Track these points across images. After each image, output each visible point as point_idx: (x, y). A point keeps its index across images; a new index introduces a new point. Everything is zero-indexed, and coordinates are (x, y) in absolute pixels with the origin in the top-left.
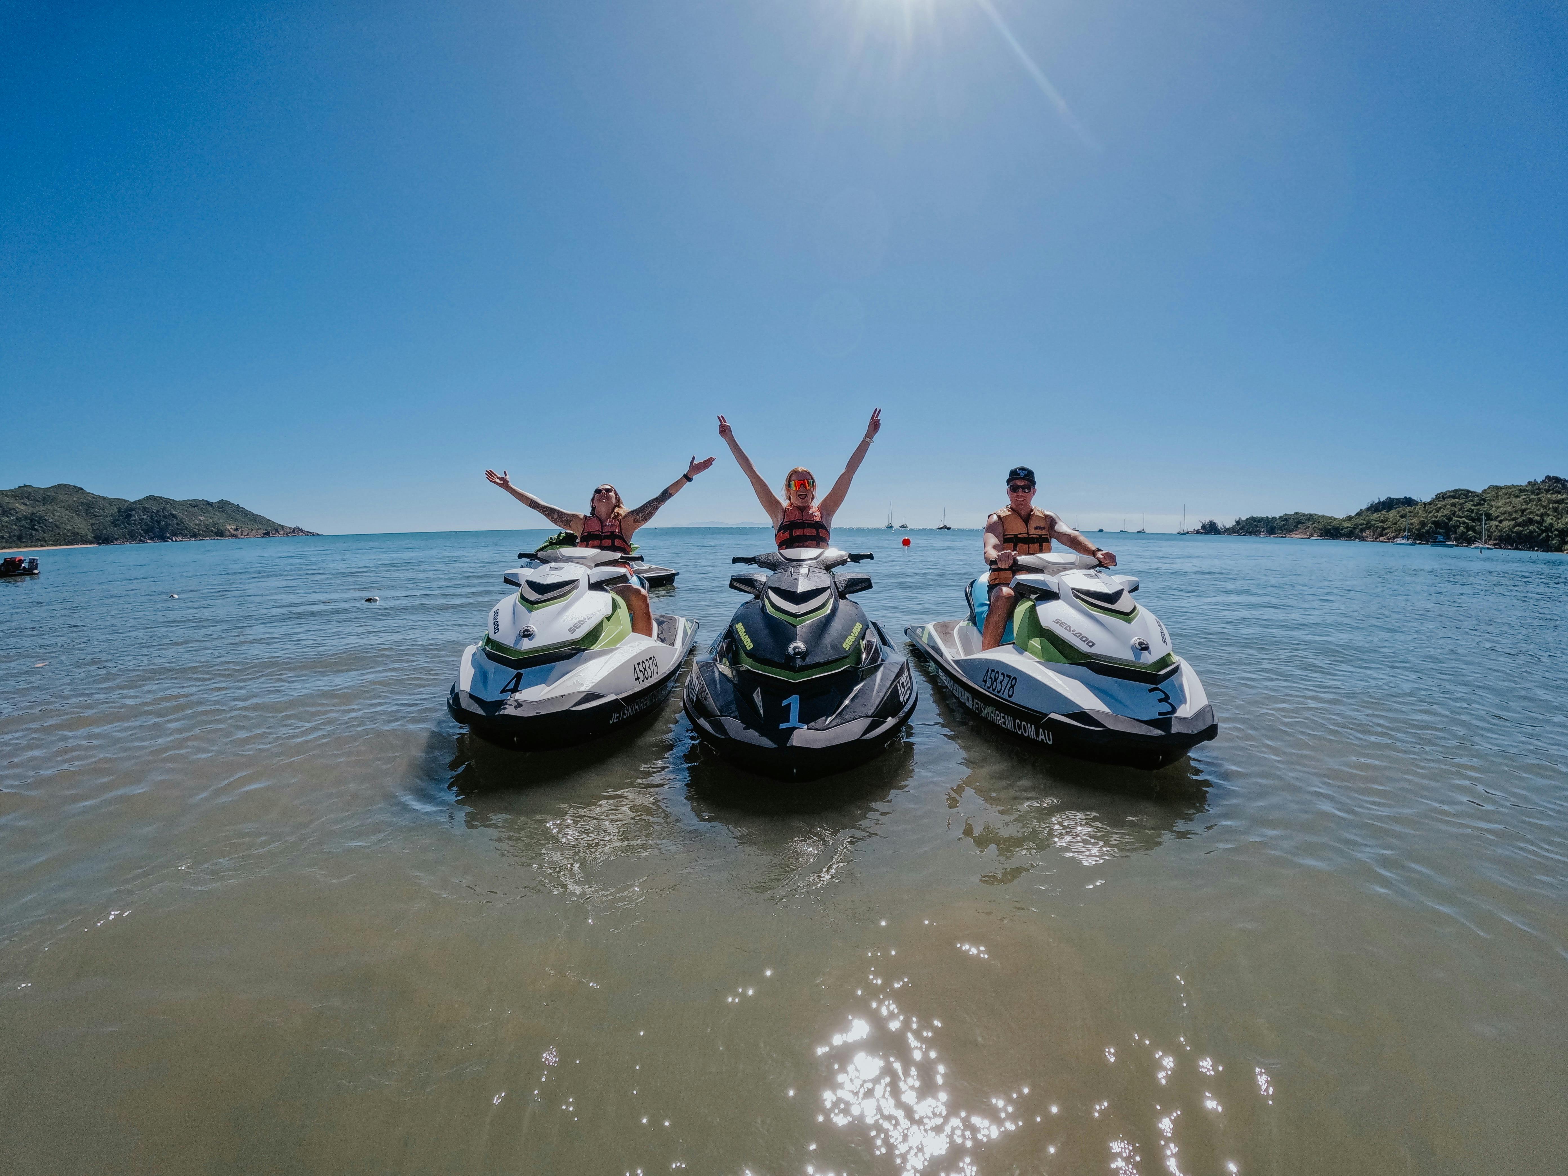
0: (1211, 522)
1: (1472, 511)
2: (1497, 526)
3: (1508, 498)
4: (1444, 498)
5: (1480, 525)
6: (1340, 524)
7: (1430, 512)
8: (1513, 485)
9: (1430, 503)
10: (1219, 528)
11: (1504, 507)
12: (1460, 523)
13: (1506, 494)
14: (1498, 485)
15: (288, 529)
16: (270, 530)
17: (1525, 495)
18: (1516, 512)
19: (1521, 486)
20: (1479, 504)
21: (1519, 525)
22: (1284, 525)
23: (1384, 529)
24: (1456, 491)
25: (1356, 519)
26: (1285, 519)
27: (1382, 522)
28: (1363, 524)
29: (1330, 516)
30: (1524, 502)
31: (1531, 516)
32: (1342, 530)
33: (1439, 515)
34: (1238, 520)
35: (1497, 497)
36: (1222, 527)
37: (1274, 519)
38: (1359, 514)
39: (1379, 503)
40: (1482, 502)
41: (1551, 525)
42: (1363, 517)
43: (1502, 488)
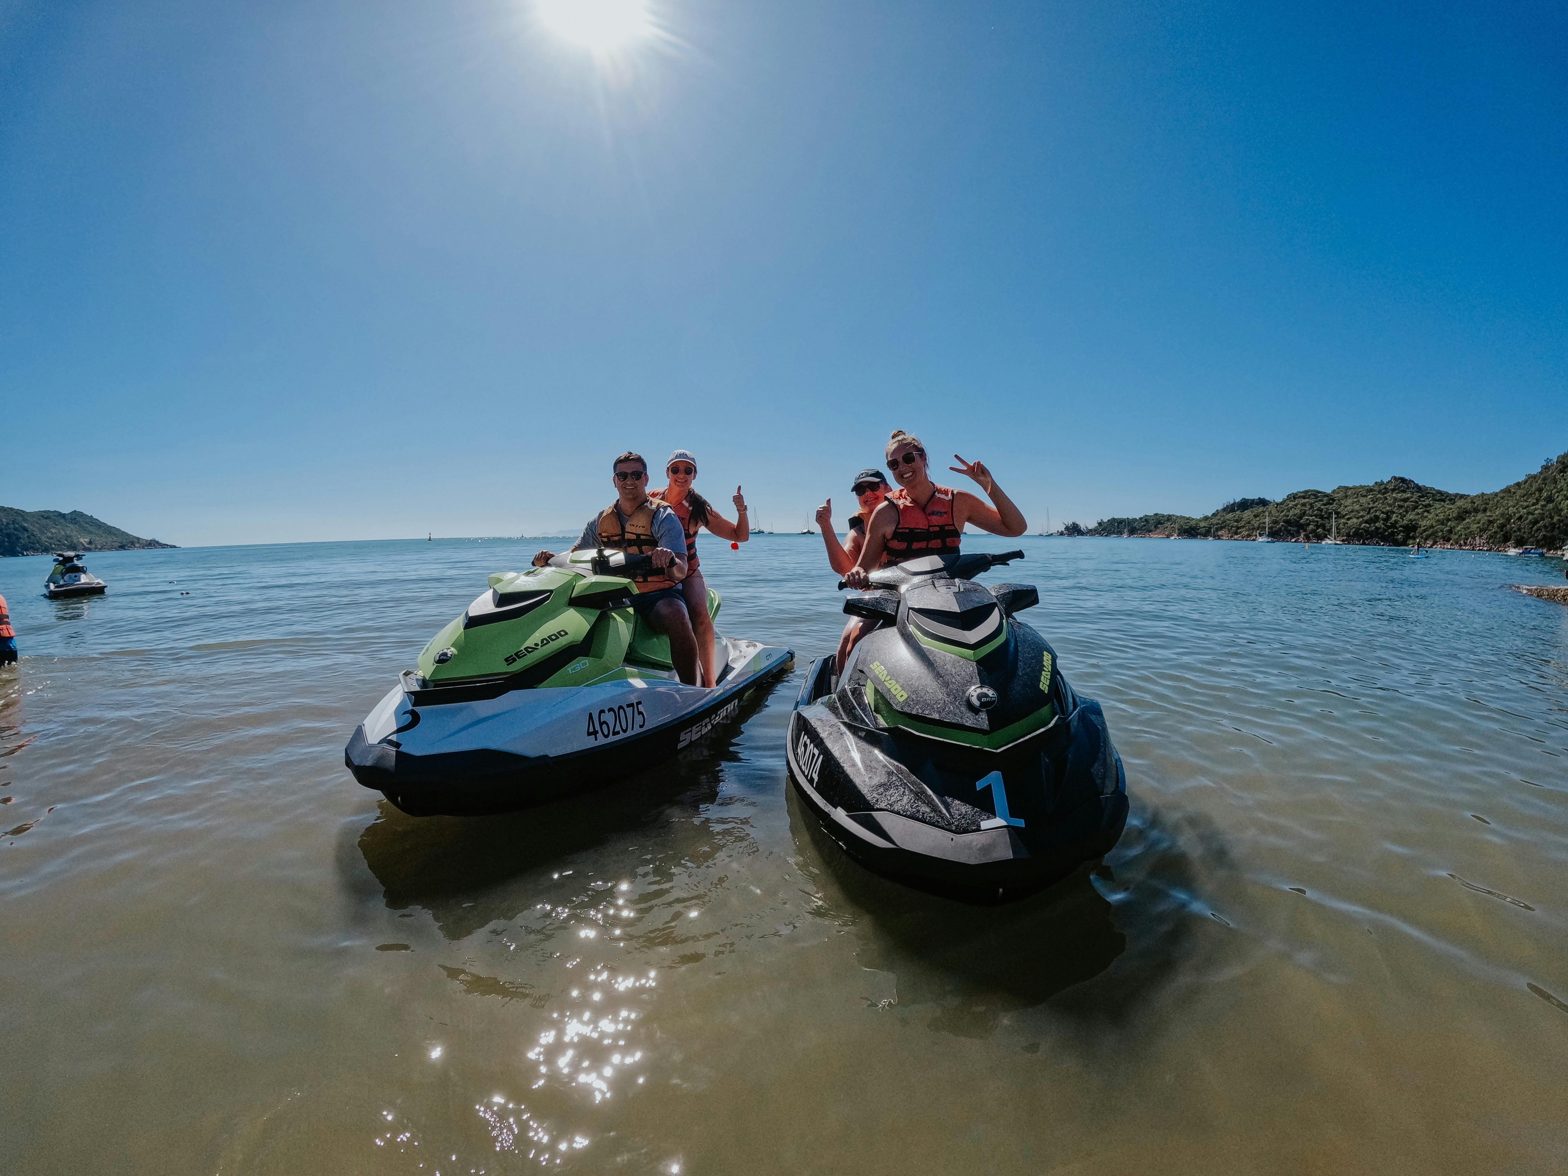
0: (1074, 524)
1: (1321, 510)
2: (1345, 524)
3: (1356, 498)
4: (1295, 498)
5: (1329, 523)
6: (1196, 524)
7: (1282, 511)
8: (1361, 486)
9: (1282, 503)
10: (1082, 529)
11: (1352, 506)
12: (1310, 522)
13: (1354, 494)
14: (1347, 486)
15: (144, 542)
16: (126, 542)
17: (1372, 494)
18: (1363, 510)
19: (1368, 486)
20: (1328, 503)
21: (1366, 522)
22: (1144, 526)
23: (1238, 528)
24: (1306, 492)
25: (1212, 519)
26: (1146, 520)
27: (1237, 521)
28: (1219, 524)
29: (1188, 516)
30: (1371, 501)
31: (1377, 514)
32: (1198, 529)
33: (1291, 513)
34: (1100, 521)
35: (1346, 497)
36: (1085, 529)
37: (1135, 520)
38: (1214, 515)
39: (1234, 503)
40: (1331, 502)
41: (1396, 522)
42: (1219, 517)
43: (1351, 488)
